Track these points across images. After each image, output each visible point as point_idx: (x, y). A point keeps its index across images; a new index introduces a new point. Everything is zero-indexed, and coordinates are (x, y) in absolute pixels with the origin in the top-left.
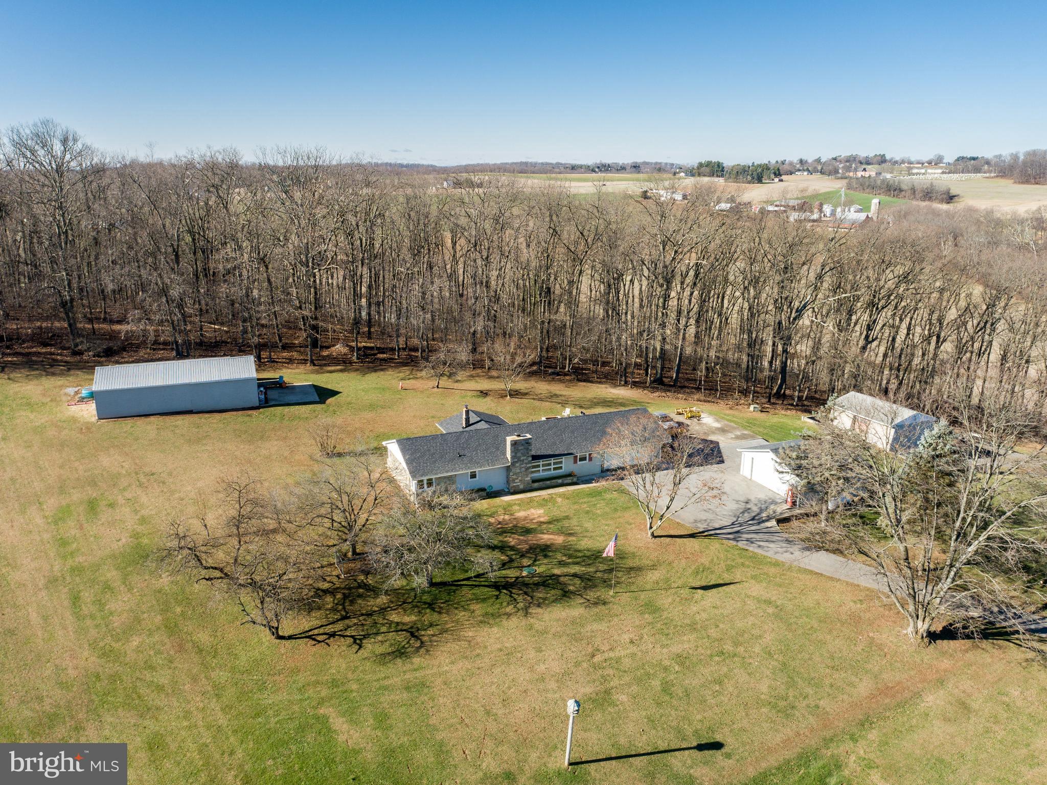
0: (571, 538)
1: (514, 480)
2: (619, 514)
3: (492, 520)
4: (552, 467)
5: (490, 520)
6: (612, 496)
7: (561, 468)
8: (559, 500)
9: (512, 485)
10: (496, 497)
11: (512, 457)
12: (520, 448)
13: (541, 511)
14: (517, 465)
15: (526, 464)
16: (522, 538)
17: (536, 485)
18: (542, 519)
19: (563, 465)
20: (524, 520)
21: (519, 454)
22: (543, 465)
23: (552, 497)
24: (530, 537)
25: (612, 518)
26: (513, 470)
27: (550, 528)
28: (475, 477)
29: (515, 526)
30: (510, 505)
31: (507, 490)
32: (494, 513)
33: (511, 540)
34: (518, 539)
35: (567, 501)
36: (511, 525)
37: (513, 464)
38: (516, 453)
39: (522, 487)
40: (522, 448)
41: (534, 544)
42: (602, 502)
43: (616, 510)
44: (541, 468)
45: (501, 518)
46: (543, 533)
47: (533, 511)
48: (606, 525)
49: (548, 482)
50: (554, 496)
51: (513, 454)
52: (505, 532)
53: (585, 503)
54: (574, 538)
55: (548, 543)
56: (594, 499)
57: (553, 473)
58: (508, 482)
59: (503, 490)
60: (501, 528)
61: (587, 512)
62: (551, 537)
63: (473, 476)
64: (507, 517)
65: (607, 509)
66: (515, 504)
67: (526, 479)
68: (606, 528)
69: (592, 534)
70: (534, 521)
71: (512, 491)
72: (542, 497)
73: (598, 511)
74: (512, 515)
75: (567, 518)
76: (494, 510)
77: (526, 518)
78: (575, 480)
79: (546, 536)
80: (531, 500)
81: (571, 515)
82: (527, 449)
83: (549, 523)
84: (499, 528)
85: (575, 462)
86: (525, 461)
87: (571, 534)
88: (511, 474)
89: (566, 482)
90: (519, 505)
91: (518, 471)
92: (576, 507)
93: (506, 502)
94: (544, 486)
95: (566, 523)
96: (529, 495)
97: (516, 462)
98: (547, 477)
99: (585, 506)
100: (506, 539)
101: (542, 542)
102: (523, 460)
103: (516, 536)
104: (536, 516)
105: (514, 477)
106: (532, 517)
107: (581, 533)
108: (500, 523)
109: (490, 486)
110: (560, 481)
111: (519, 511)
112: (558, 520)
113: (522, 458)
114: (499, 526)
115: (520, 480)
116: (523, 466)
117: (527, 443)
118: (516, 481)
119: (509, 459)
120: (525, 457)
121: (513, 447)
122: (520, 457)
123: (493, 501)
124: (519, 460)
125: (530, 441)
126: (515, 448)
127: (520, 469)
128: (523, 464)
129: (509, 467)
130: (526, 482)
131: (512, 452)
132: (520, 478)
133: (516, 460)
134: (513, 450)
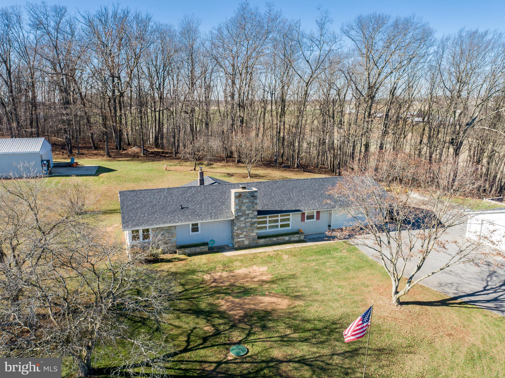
0: (298, 303)
1: (238, 235)
2: (351, 274)
3: (207, 277)
4: (279, 224)
5: (205, 277)
6: (341, 254)
7: (288, 225)
8: (285, 257)
9: (236, 240)
10: (218, 252)
11: (237, 211)
12: (245, 201)
13: (264, 269)
14: (242, 219)
15: (252, 218)
16: (237, 300)
17: (262, 241)
18: (264, 278)
19: (290, 222)
20: (244, 278)
21: (244, 208)
22: (270, 222)
23: (278, 254)
24: (247, 299)
25: (345, 279)
26: (238, 224)
27: (273, 289)
28: (198, 231)
29: (232, 285)
30: (231, 261)
31: (231, 246)
32: (211, 269)
33: (223, 302)
34: (232, 302)
35: (293, 258)
36: (227, 284)
37: (237, 217)
38: (240, 207)
39: (246, 243)
40: (247, 201)
41: (251, 309)
42: (331, 260)
43: (348, 269)
44: (268, 225)
45: (217, 275)
46: (264, 295)
47: (255, 268)
48: (339, 287)
49: (275, 239)
50: (280, 253)
51: (238, 207)
52: (218, 292)
53: (313, 260)
54: (301, 303)
55: (269, 308)
56: (323, 257)
57: (280, 230)
58: (232, 238)
59: (228, 246)
60: (215, 287)
61: (316, 271)
62: (274, 300)
63: (195, 228)
64: (225, 274)
65: (338, 268)
66: (237, 260)
67: (252, 234)
68: (340, 290)
69: (323, 298)
70: (255, 280)
71: (236, 246)
72: (267, 254)
73: (329, 270)
74: (231, 271)
75: (293, 276)
76: (212, 265)
77: (246, 276)
78: (302, 237)
79: (267, 299)
80: (255, 256)
81: (298, 274)
82: (253, 203)
83: (273, 282)
84: (212, 287)
85: (303, 220)
86: (250, 216)
87: (297, 297)
88: (235, 228)
89: (293, 239)
90: (241, 261)
91: (243, 225)
92: (304, 265)
93: (227, 257)
94: (270, 242)
95: (292, 283)
96: (253, 251)
97: (241, 216)
98: (274, 234)
99: (314, 263)
100: (217, 302)
101: (261, 307)
102: (248, 215)
103: (231, 298)
104: (258, 274)
105: (239, 232)
106: (253, 275)
107: (310, 295)
108: (215, 281)
109: (212, 240)
110: (287, 238)
111: (240, 267)
112: (282, 279)
113: (247, 212)
114: (214, 284)
115: (245, 236)
116: (248, 220)
117: (253, 196)
118: (241, 236)
119: (233, 212)
120: (250, 212)
121: (237, 200)
122: (245, 210)
123: (214, 256)
124: (244, 214)
125: (255, 194)
126: (239, 201)
127: (245, 223)
128: (248, 219)
129: (233, 220)
130: (251, 238)
131: (236, 205)
132: (245, 233)
133: (240, 214)
134: (237, 202)
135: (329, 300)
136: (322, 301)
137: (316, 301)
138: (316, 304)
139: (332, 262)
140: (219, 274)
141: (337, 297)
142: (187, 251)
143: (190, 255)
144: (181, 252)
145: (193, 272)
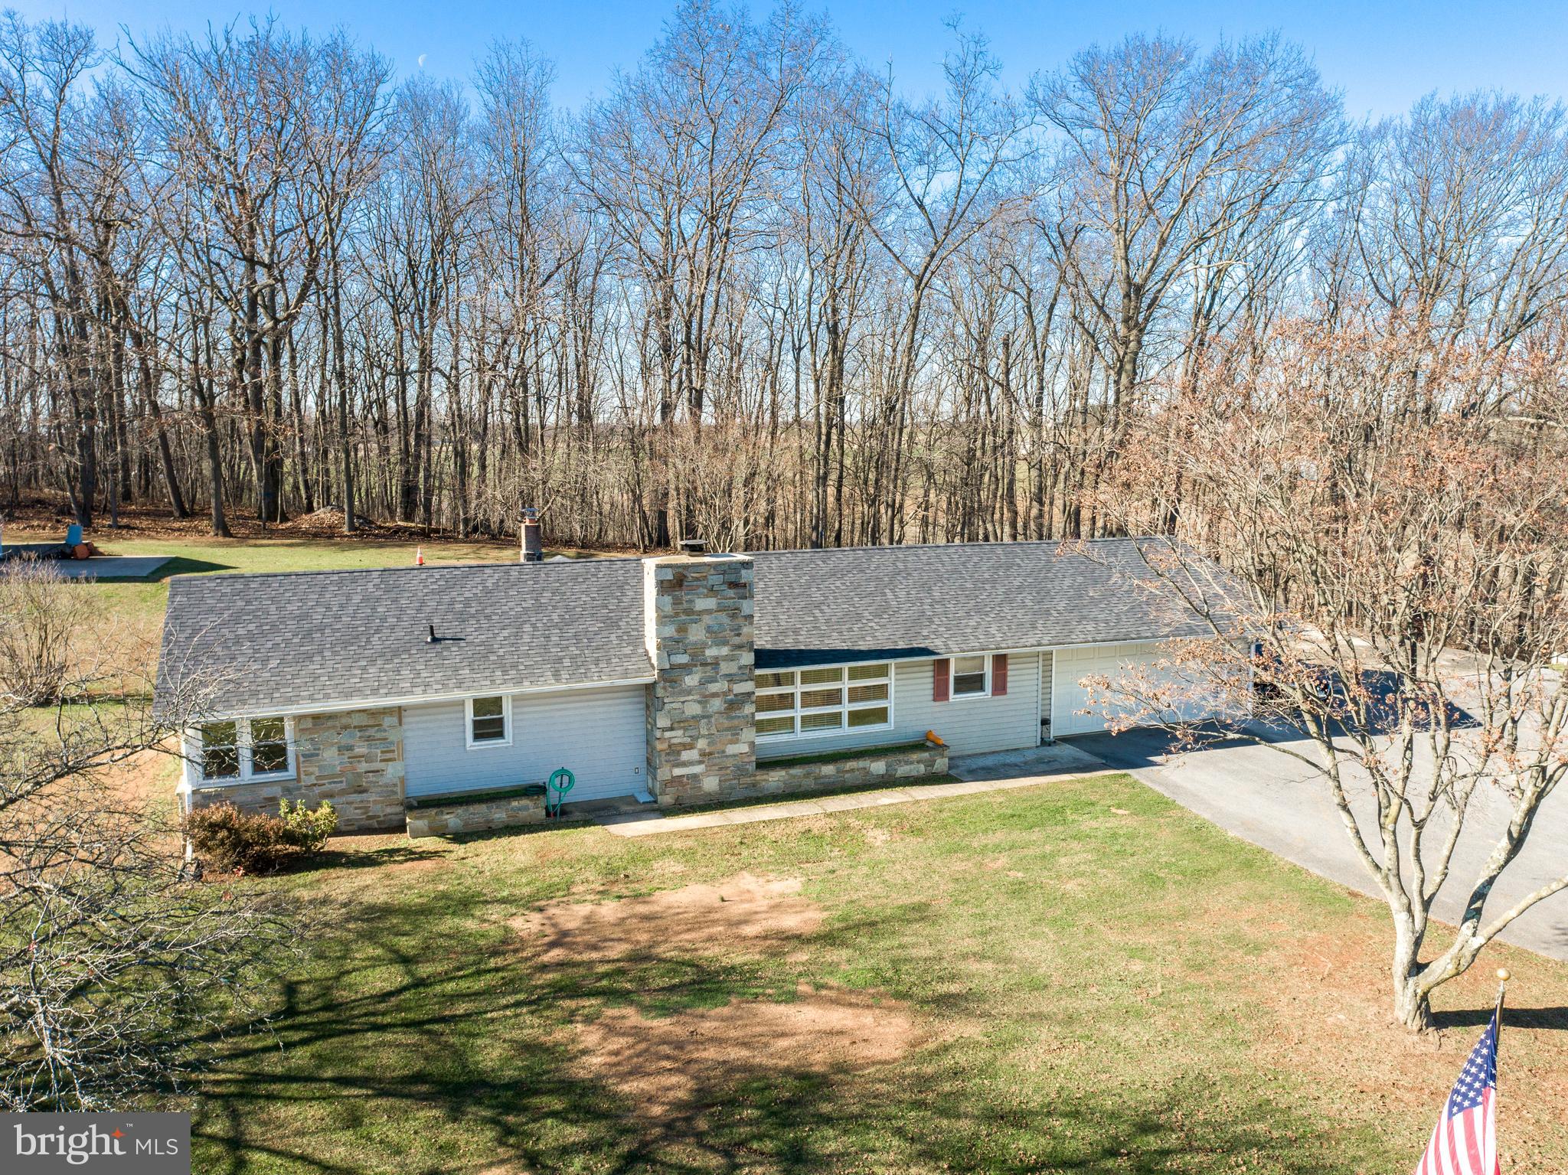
0: (955, 1029)
1: (674, 751)
2: (1172, 899)
3: (526, 924)
4: (846, 708)
5: (517, 924)
6: (1113, 823)
7: (881, 715)
8: (878, 837)
9: (664, 773)
10: (587, 823)
11: (667, 646)
12: (703, 603)
13: (790, 885)
14: (691, 680)
15: (731, 678)
16: (661, 1025)
17: (775, 779)
18: (790, 922)
19: (890, 704)
20: (695, 925)
21: (696, 634)
22: (808, 699)
23: (847, 827)
24: (711, 1020)
25: (1150, 920)
26: (672, 704)
27: (833, 968)
28: (500, 735)
29: (637, 957)
30: (642, 854)
31: (644, 798)
32: (550, 891)
33: (591, 1037)
34: (638, 1033)
35: (914, 841)
36: (617, 951)
37: (670, 675)
38: (682, 629)
39: (711, 784)
40: (710, 603)
41: (730, 1069)
42: (1075, 845)
43: (1151, 881)
44: (798, 712)
45: (571, 916)
46: (793, 998)
47: (747, 881)
48: (1134, 953)
49: (828, 770)
50: (853, 822)
51: (670, 631)
52: (574, 991)
53: (998, 848)
54: (971, 1029)
55: (819, 1060)
56: (1036, 835)
57: (846, 733)
58: (651, 766)
59: (631, 800)
60: (561, 965)
61: (1018, 890)
62: (837, 1017)
63: (489, 725)
64: (610, 910)
65: (1109, 878)
66: (669, 851)
67: (732, 749)
68: (1137, 966)
69: (1068, 1003)
70: (749, 930)
71: (667, 799)
72: (800, 827)
73: (1070, 886)
74: (638, 897)
75: (920, 913)
76: (554, 875)
77: (703, 918)
78: (941, 764)
79: (806, 1017)
80: (747, 836)
81: (942, 905)
82: (734, 613)
83: (828, 938)
84: (544, 968)
85: (940, 694)
86: (725, 668)
87: (947, 1004)
88: (662, 721)
89: (902, 770)
90: (688, 855)
91: (693, 709)
92: (958, 865)
93: (625, 841)
94: (810, 784)
95: (917, 942)
96: (740, 816)
97: (686, 668)
98: (829, 749)
99: (1003, 860)
100: (560, 1035)
101: (779, 1054)
102: (715, 664)
103: (632, 1016)
104: (761, 904)
105: (678, 736)
106: (737, 910)
107: (1009, 991)
108: (562, 939)
109: (562, 773)
110: (878, 767)
111: (683, 880)
112: (871, 926)
113: (711, 652)
114: (556, 954)
115: (703, 754)
116: (714, 688)
117: (734, 585)
118: (686, 756)
119: (653, 652)
120: (725, 651)
121: (668, 599)
122: (704, 646)
123: (567, 840)
124: (697, 660)
125: (745, 575)
126: (677, 602)
127: (704, 701)
128: (714, 680)
129: (649, 688)
130: (729, 762)
131: (662, 619)
132: (702, 744)
133: (683, 659)
134: (668, 609)
135: (1099, 1015)
136: (1070, 1020)
137: (1039, 1017)
138: (1043, 1033)
139: (1078, 855)
140: (584, 909)
141: (1131, 998)
142: (452, 819)
143: (460, 838)
144: (422, 824)
145: (465, 904)
